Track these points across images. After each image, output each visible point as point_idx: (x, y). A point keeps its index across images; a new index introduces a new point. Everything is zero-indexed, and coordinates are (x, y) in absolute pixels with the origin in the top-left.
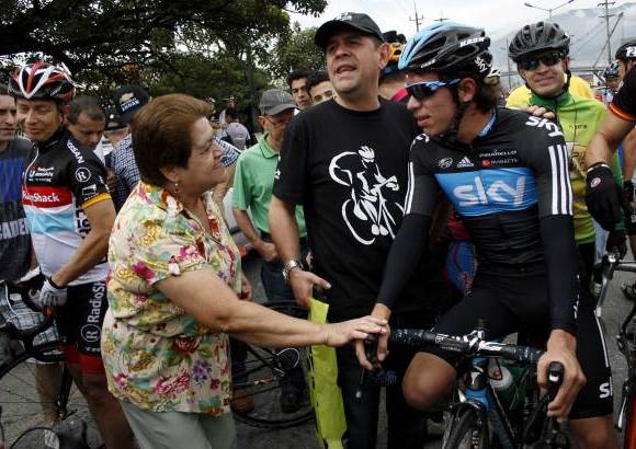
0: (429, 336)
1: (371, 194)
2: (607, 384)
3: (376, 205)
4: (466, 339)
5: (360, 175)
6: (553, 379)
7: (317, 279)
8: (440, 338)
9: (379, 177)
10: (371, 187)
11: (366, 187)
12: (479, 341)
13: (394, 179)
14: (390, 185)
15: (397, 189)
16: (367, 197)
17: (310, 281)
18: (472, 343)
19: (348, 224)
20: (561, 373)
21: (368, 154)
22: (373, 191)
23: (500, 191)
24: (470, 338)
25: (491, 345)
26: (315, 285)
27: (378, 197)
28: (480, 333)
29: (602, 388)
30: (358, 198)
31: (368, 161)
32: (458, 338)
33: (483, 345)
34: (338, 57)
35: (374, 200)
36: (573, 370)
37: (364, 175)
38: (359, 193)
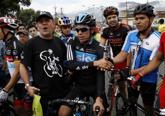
0: (65, 101)
1: (52, 63)
2: (108, 108)
3: (54, 66)
4: (75, 101)
5: (49, 57)
6: (97, 110)
7: (36, 89)
8: (68, 101)
9: (54, 58)
10: (52, 61)
11: (51, 61)
12: (78, 101)
13: (58, 58)
14: (57, 60)
15: (59, 61)
16: (51, 64)
17: (34, 89)
18: (76, 102)
19: (46, 71)
20: (99, 109)
21: (51, 51)
22: (53, 62)
23: (88, 59)
24: (76, 100)
25: (81, 102)
26: (35, 90)
27: (54, 63)
28: (78, 98)
29: (107, 109)
30: (49, 64)
31: (51, 53)
32: (73, 101)
33: (79, 102)
34: (43, 25)
35: (53, 64)
36: (102, 108)
37: (50, 57)
38: (49, 63)
